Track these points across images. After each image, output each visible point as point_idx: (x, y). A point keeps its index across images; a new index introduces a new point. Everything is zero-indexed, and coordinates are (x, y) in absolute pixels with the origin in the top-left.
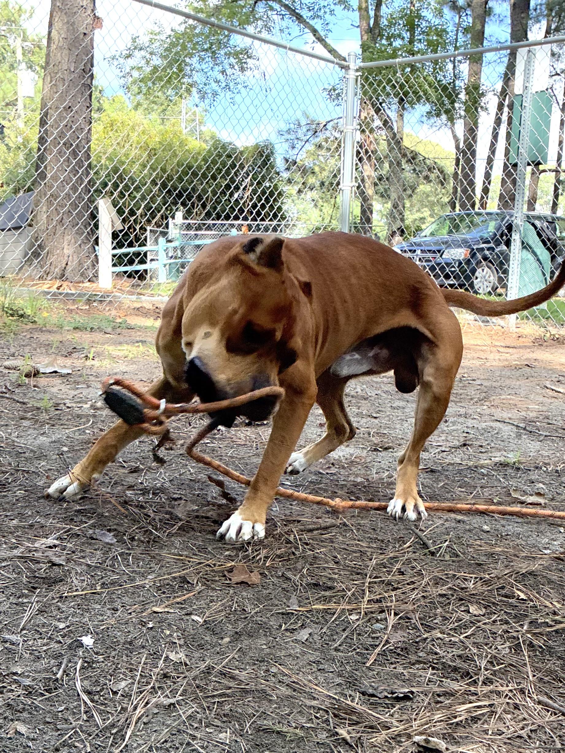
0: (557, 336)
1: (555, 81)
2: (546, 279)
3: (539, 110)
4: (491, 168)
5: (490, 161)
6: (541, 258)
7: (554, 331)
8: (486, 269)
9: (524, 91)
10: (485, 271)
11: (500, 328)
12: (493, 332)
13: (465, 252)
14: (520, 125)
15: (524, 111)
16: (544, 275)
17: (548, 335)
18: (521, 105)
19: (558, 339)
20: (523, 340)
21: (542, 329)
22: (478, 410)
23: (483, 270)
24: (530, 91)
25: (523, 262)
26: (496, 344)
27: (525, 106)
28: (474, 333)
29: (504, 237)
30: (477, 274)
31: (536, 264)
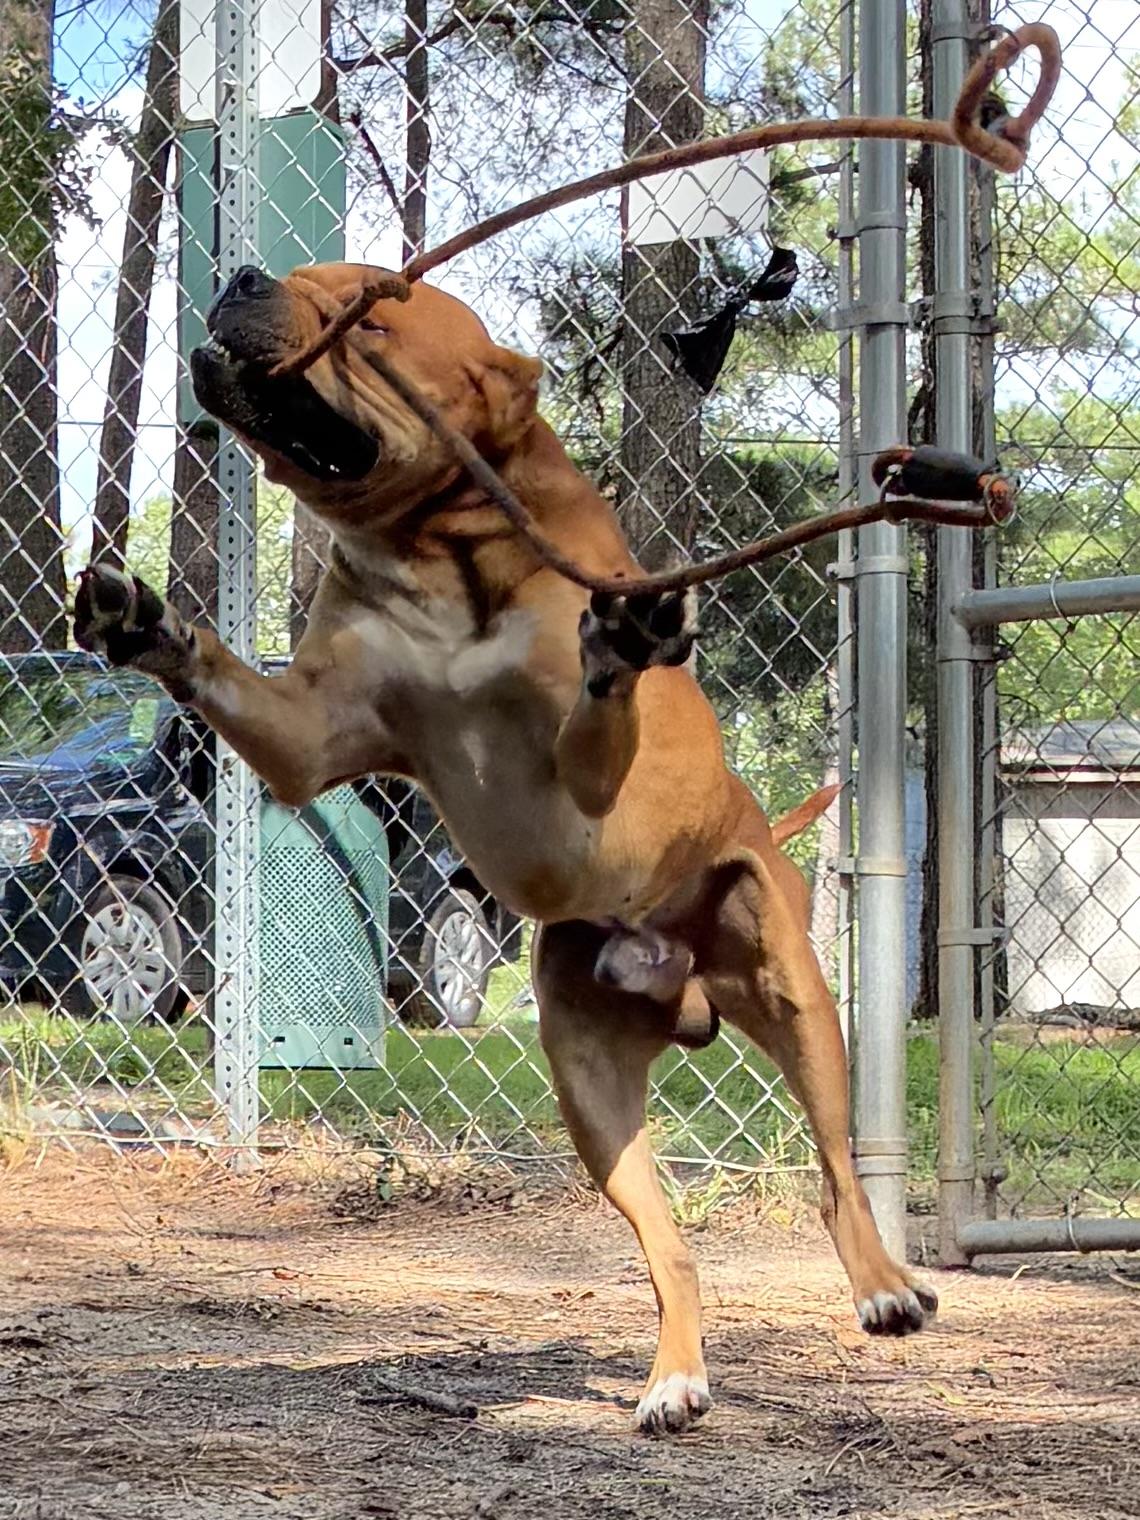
0: (435, 1182)
1: (368, 87)
2: (371, 930)
3: (289, 189)
4: (124, 473)
5: (117, 442)
6: (347, 844)
7: (417, 1160)
8: (131, 914)
9: (220, 108)
10: (127, 917)
11: (194, 1155)
12: (162, 1175)
13: (31, 833)
14: (215, 252)
15: (229, 194)
16: (363, 913)
17: (398, 1174)
18: (216, 169)
19: (437, 1191)
20: (294, 1202)
21: (373, 1156)
22: (95, 1500)
23: (117, 913)
24: (247, 109)
25: (269, 861)
26: (178, 1224)
27: (229, 173)
28: (80, 1179)
29: (186, 755)
30: (92, 932)
31: (323, 869)
